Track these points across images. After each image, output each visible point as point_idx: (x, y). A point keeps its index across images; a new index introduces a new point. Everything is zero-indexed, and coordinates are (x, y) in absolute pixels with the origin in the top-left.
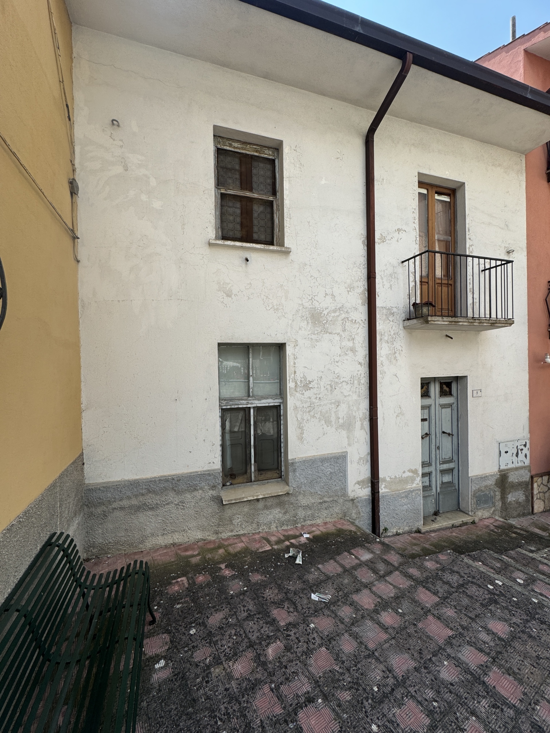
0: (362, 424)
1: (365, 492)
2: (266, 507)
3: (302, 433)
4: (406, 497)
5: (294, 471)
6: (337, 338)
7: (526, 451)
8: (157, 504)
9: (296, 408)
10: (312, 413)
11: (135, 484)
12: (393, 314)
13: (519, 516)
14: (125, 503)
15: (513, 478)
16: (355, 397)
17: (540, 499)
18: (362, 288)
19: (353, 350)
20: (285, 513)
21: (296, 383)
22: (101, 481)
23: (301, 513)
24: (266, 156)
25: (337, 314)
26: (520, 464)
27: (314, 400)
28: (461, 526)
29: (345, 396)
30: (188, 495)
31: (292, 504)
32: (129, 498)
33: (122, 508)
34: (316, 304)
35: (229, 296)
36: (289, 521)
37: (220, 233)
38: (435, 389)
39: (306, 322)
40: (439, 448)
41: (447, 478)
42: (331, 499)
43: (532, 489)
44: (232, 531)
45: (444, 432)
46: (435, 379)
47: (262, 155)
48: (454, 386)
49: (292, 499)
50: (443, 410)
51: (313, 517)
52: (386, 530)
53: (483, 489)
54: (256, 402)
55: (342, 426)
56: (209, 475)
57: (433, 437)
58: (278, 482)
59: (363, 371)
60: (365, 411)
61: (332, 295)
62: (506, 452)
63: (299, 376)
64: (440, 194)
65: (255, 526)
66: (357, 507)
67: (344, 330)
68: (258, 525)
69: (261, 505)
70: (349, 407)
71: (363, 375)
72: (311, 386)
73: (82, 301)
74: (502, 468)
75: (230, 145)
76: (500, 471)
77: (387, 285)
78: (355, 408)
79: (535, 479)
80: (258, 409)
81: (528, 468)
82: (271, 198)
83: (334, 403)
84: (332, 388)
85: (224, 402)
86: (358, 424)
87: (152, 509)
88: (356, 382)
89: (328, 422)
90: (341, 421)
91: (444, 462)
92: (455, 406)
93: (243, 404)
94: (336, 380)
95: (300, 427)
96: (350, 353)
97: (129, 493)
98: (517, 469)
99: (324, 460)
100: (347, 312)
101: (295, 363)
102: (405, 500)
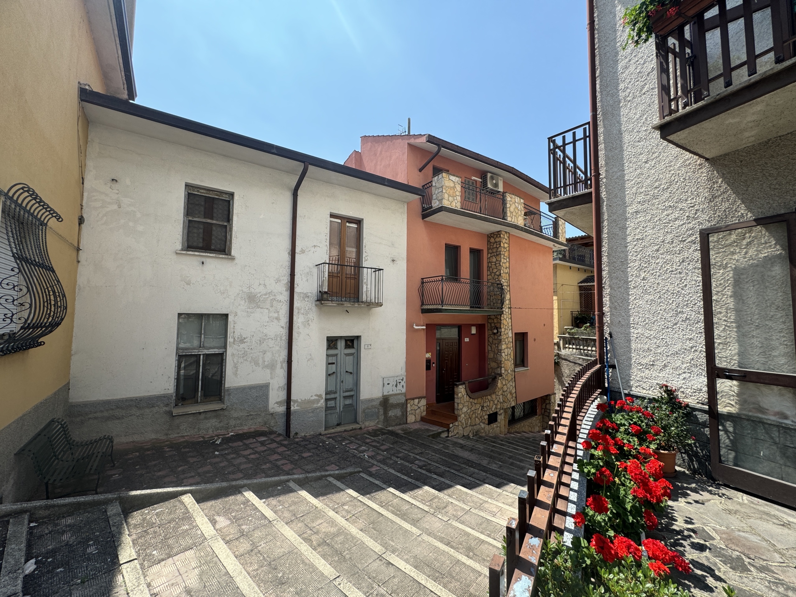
0: (282, 365)
1: (282, 409)
2: (206, 418)
3: (237, 371)
4: (313, 412)
5: (229, 395)
6: (267, 311)
7: (403, 383)
8: (123, 416)
9: (233, 355)
10: (245, 358)
11: (108, 402)
12: (308, 297)
13: (396, 425)
14: (99, 415)
15: (392, 401)
16: (277, 348)
17: (412, 414)
18: (286, 281)
19: (278, 319)
20: (220, 422)
21: (234, 339)
22: (81, 400)
23: (232, 422)
24: (223, 198)
25: (267, 296)
26: (398, 392)
27: (247, 350)
28: (351, 430)
29: (270, 348)
30: (147, 411)
31: (226, 416)
32: (102, 411)
33: (95, 418)
34: (253, 290)
35: (188, 284)
36: (223, 427)
37: (186, 244)
38: (341, 344)
39: (244, 301)
40: (342, 382)
41: (348, 402)
42: (256, 413)
43: (407, 407)
44: (178, 433)
45: (347, 372)
46: (341, 337)
47: (221, 198)
48: (355, 342)
49: (226, 413)
50: (347, 357)
51: (241, 425)
52: (296, 434)
53: (370, 407)
54: (206, 351)
55: (267, 367)
56: (164, 397)
57: (339, 375)
58: (218, 403)
59: (284, 332)
60: (284, 357)
61: (264, 285)
62: (388, 384)
63: (237, 335)
64: (350, 222)
65: (196, 430)
66: (275, 418)
67: (272, 306)
68: (199, 429)
69: (202, 416)
70: (273, 354)
71: (284, 334)
72: (245, 341)
73: (79, 286)
74: (385, 394)
75: (198, 191)
76: (383, 396)
77: (305, 279)
78: (277, 355)
79: (409, 401)
80: (207, 356)
81: (405, 394)
82: (225, 224)
83: (262, 352)
84: (261, 342)
85: (181, 351)
86: (279, 365)
87: (119, 419)
88: (279, 339)
89: (257, 364)
90: (266, 363)
91: (346, 391)
92: (355, 354)
93: (195, 352)
94: (265, 337)
95: (236, 367)
96: (275, 321)
97: (102, 409)
98: (396, 395)
99: (251, 388)
100: (275, 295)
101: (234, 327)
102: (311, 415)
